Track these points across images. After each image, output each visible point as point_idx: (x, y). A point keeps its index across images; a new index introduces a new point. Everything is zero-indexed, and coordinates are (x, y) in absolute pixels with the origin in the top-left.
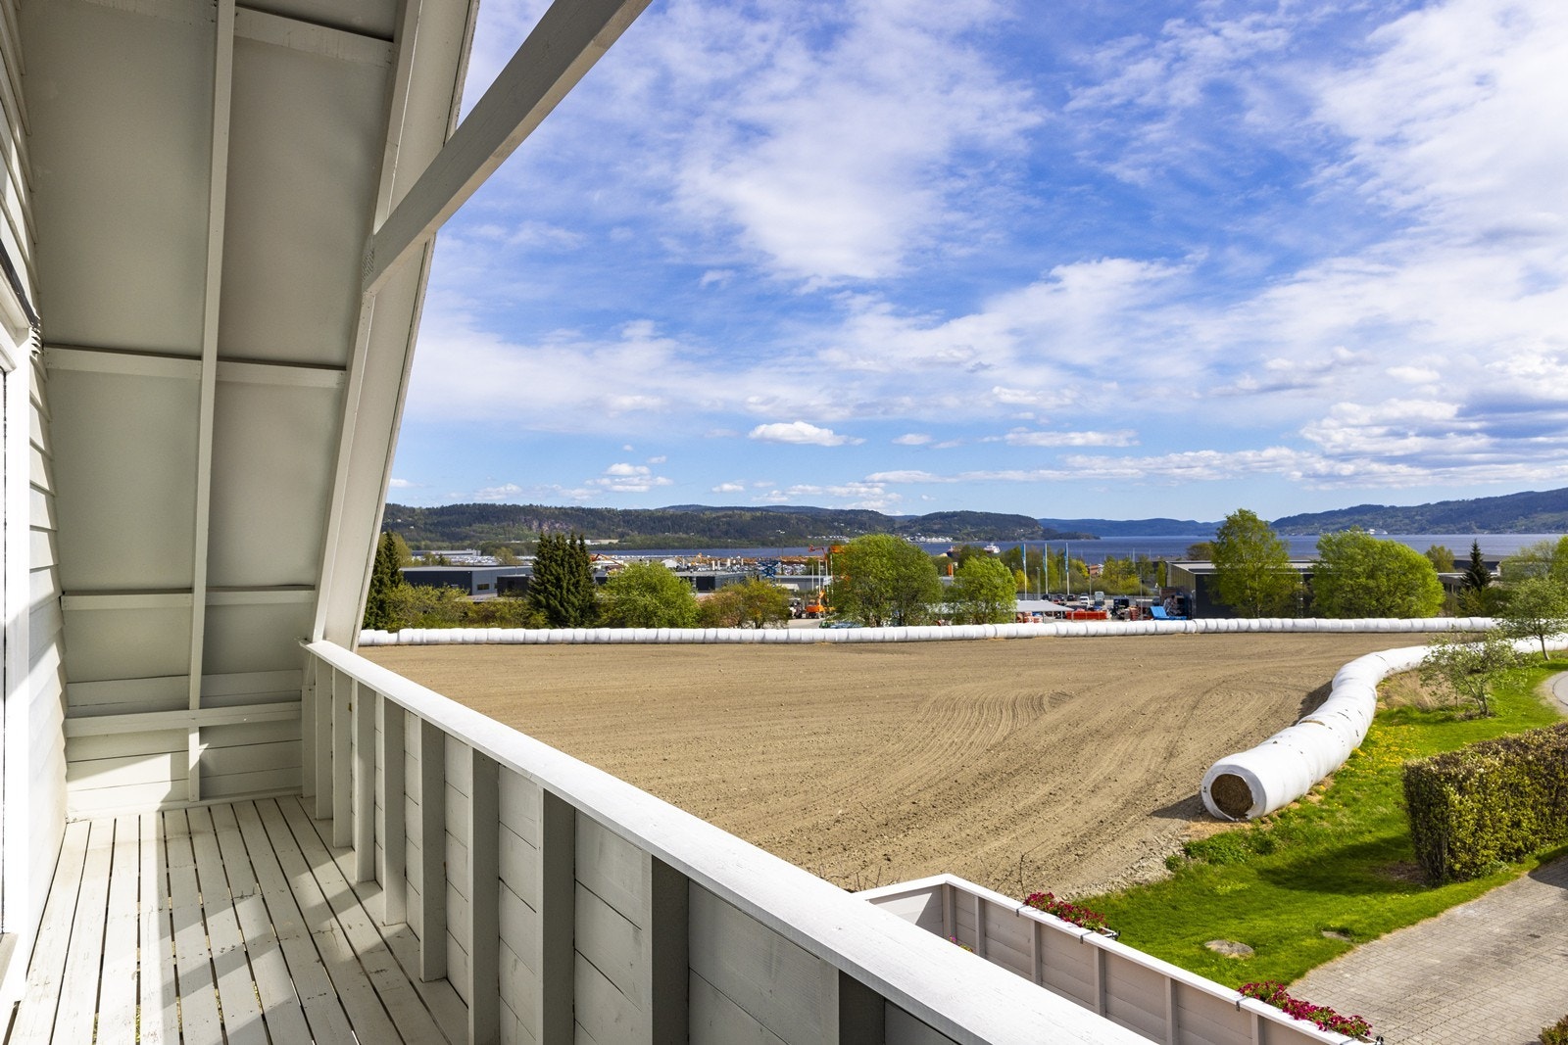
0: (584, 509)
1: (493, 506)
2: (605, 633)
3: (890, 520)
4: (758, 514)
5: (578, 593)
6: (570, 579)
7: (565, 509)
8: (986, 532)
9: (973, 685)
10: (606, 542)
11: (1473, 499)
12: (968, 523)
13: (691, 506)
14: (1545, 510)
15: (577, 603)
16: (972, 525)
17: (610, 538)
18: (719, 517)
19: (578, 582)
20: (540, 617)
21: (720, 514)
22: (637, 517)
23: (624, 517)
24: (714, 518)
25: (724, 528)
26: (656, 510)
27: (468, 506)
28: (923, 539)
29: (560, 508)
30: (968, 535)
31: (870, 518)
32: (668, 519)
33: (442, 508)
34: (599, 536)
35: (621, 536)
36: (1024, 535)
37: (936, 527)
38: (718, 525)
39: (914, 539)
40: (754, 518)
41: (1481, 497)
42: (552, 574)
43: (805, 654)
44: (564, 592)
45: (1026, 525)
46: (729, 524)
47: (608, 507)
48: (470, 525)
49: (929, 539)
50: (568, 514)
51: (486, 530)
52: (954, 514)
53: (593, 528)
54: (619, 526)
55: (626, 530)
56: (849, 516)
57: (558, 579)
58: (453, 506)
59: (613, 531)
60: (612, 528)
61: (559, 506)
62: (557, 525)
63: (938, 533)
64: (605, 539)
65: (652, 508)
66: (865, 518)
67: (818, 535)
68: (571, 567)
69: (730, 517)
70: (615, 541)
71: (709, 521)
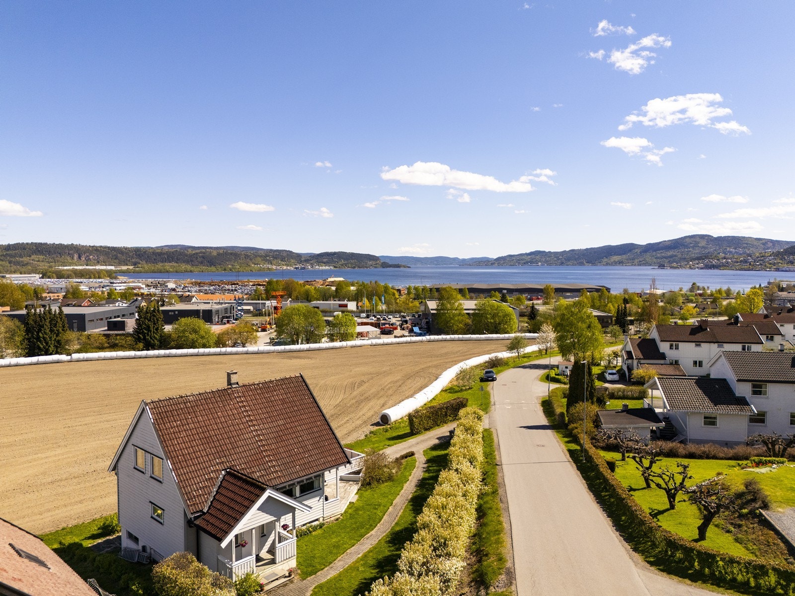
0: (109, 247)
1: (46, 244)
2: (174, 351)
3: (299, 256)
4: (221, 251)
5: (157, 332)
6: (154, 327)
7: (96, 247)
8: (352, 264)
9: (333, 377)
10: (124, 268)
11: (585, 248)
12: (342, 258)
13: (178, 245)
14: (615, 254)
15: (158, 338)
16: (345, 260)
17: (127, 265)
18: (197, 253)
19: (158, 328)
20: (141, 345)
21: (198, 251)
22: (145, 252)
23: (136, 253)
24: (194, 254)
25: (200, 259)
26: (157, 247)
27: (27, 244)
28: (317, 267)
29: (93, 247)
30: (342, 265)
31: (288, 255)
32: (164, 254)
33: (9, 245)
34: (120, 264)
35: (135, 264)
36: (372, 265)
37: (325, 260)
38: (197, 258)
39: (313, 267)
40: (219, 254)
41: (589, 248)
42: (146, 325)
43: (268, 360)
44: (152, 333)
45: (374, 260)
46: (203, 257)
47: (125, 246)
48: (30, 256)
49: (321, 268)
50: (99, 250)
51: (41, 260)
52: (335, 253)
53: (115, 259)
54: (132, 257)
55: (137, 260)
56: (275, 253)
57: (149, 327)
58: (17, 244)
59: (129, 261)
60: (128, 259)
61: (92, 245)
62: (91, 257)
63: (326, 263)
64: (124, 265)
65: (153, 246)
66: (285, 254)
67: (257, 264)
68: (154, 321)
69: (204, 253)
70: (131, 267)
71: (191, 256)
